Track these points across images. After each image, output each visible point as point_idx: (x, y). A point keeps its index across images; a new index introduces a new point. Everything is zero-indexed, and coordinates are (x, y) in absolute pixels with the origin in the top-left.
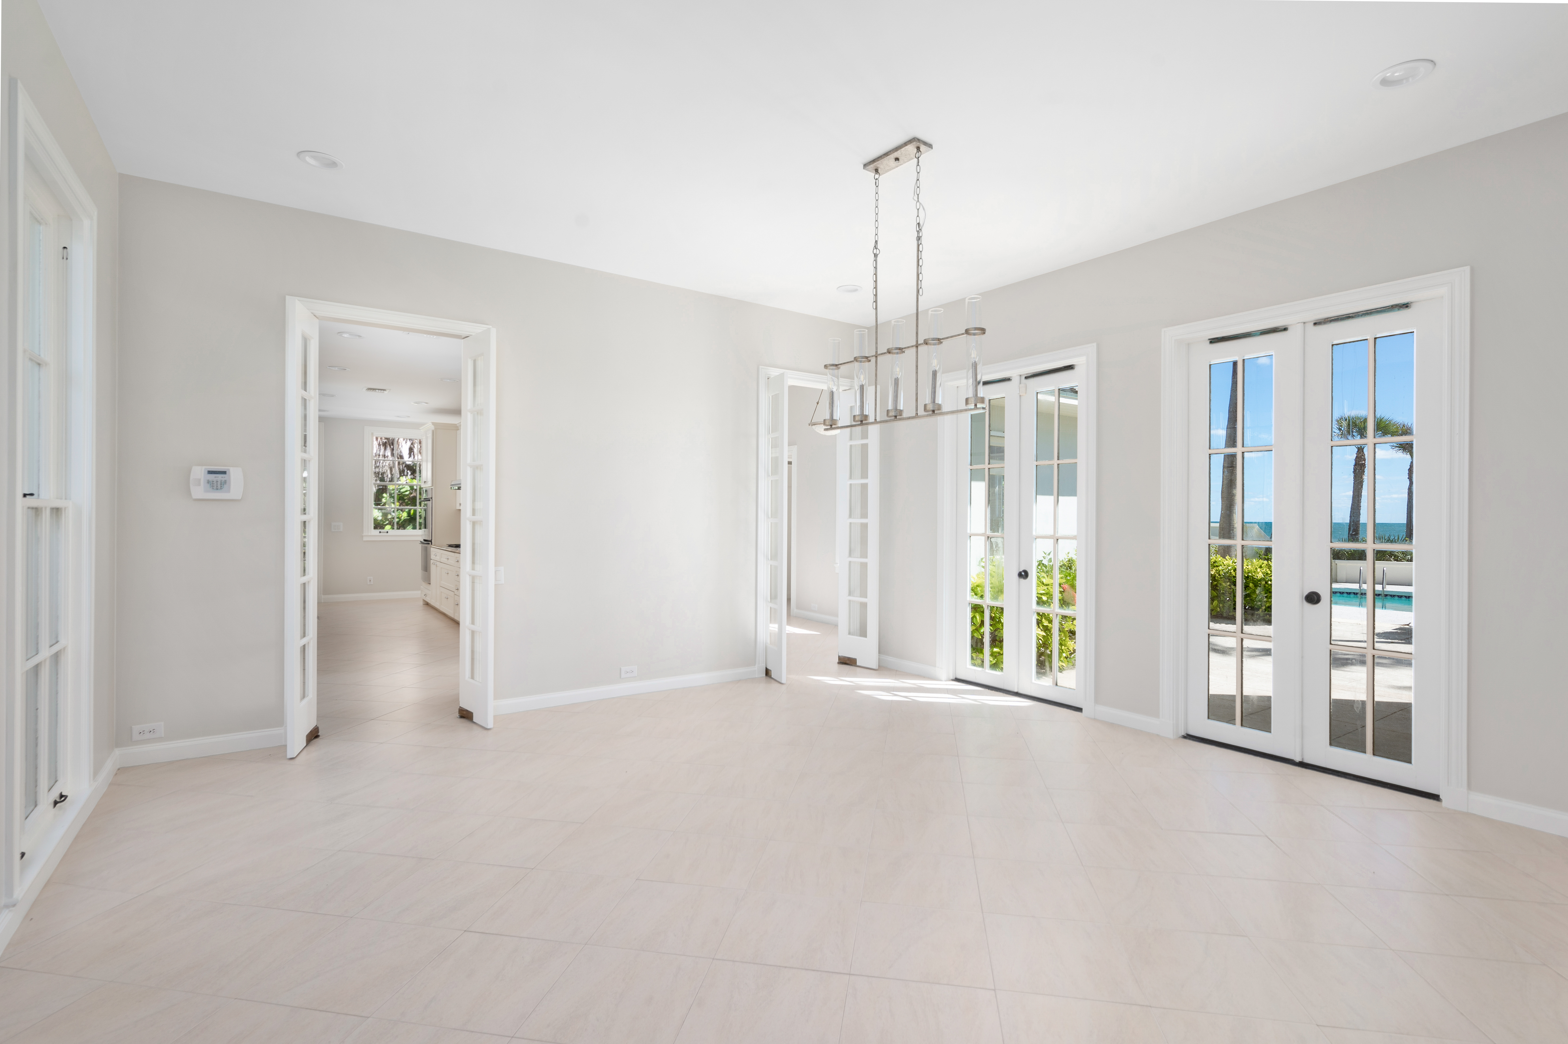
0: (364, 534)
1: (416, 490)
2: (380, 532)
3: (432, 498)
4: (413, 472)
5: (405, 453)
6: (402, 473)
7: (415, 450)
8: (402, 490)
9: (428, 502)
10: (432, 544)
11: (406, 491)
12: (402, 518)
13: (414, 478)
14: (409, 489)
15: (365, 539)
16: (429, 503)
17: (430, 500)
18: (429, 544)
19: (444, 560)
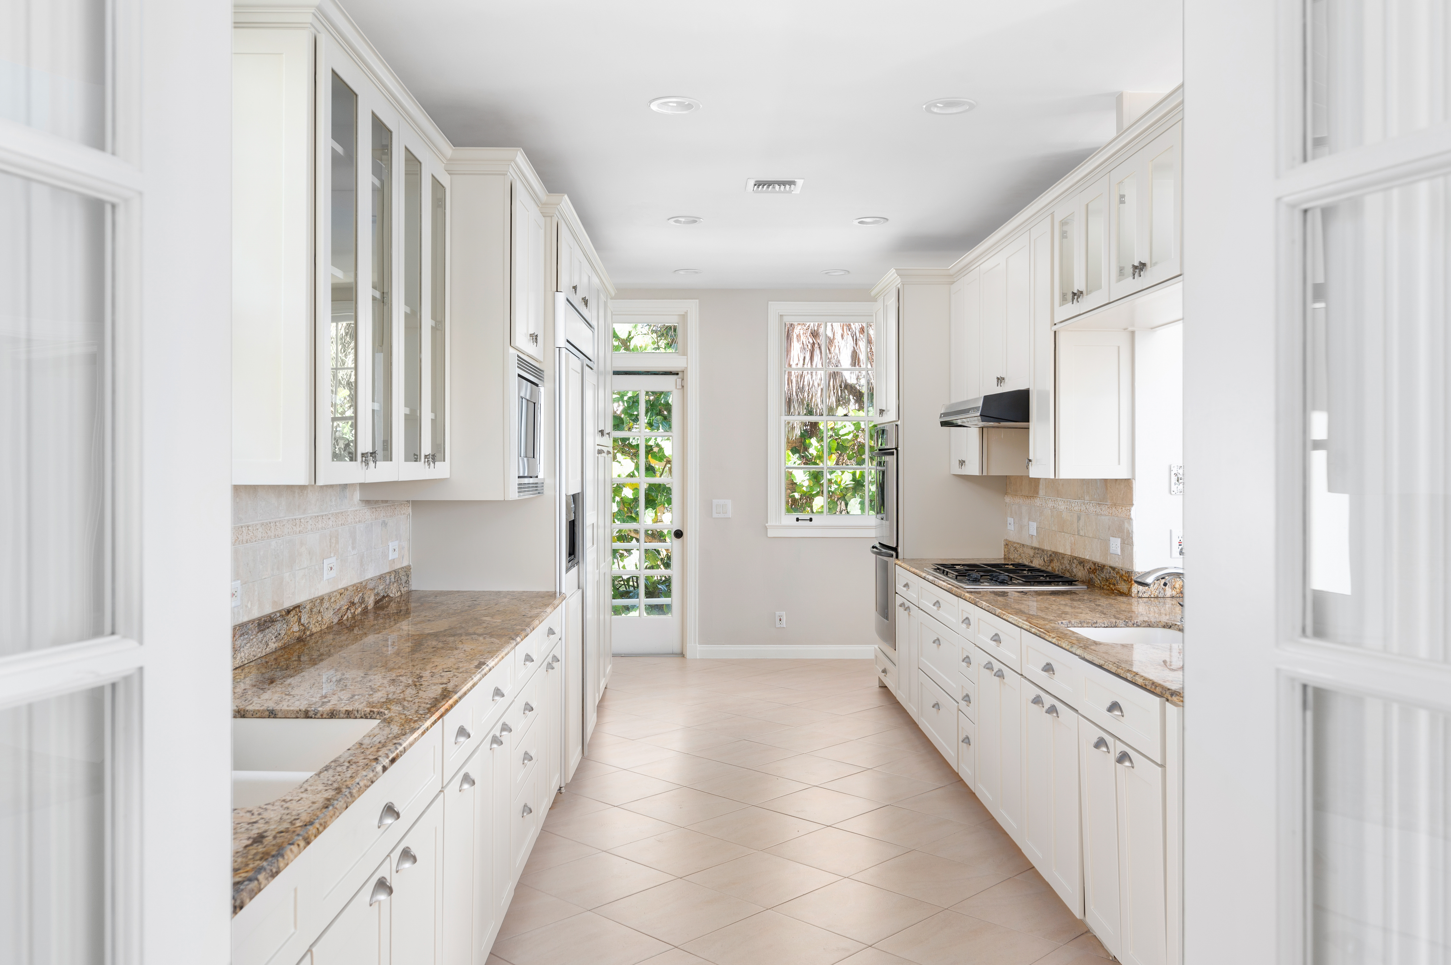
0: (769, 524)
1: (863, 430)
2: (798, 520)
3: (896, 449)
4: (859, 397)
5: (846, 361)
6: (841, 401)
7: (862, 357)
8: (841, 432)
9: (887, 458)
10: (897, 557)
11: (849, 433)
12: (843, 482)
13: (861, 408)
14: (852, 428)
15: (771, 533)
16: (891, 460)
17: (892, 454)
18: (892, 556)
19: (928, 605)
